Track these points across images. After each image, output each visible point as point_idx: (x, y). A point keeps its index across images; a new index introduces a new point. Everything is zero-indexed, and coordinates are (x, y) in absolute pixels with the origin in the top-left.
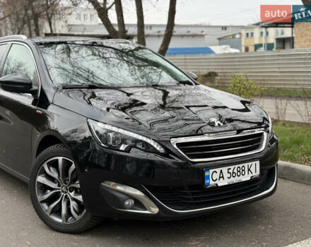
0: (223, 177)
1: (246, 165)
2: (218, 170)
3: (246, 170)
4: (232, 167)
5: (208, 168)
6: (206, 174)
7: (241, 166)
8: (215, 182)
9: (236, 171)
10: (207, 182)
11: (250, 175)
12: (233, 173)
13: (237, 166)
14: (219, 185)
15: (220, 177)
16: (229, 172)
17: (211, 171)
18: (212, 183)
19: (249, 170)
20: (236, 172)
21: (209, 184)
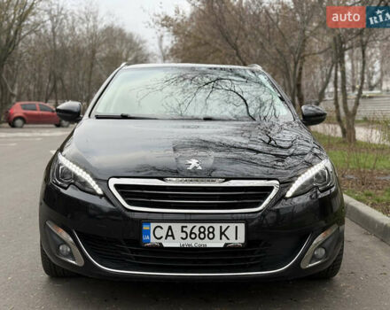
0: (172, 236)
1: (217, 226)
2: (165, 226)
3: (217, 233)
4: (190, 226)
5: (149, 221)
6: (145, 227)
7: (207, 225)
8: (160, 241)
9: (196, 231)
10: (145, 238)
11: (225, 241)
12: (191, 233)
13: (199, 225)
14: (166, 245)
15: (167, 235)
16: (182, 231)
17: (153, 225)
18: (153, 240)
19: (222, 233)
20: (197, 233)
21: (149, 241)
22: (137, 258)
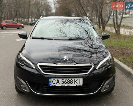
0: (59, 83)
1: (73, 79)
2: (56, 79)
3: (74, 81)
4: (65, 79)
5: (51, 78)
6: (50, 80)
7: (70, 79)
8: (55, 84)
10: (50, 83)
11: (76, 84)
12: (65, 82)
13: (67, 79)
14: (56, 86)
15: (57, 83)
16: (62, 81)
17: (52, 79)
18: (52, 84)
20: (67, 82)
21: (51, 85)
22: (47, 90)
